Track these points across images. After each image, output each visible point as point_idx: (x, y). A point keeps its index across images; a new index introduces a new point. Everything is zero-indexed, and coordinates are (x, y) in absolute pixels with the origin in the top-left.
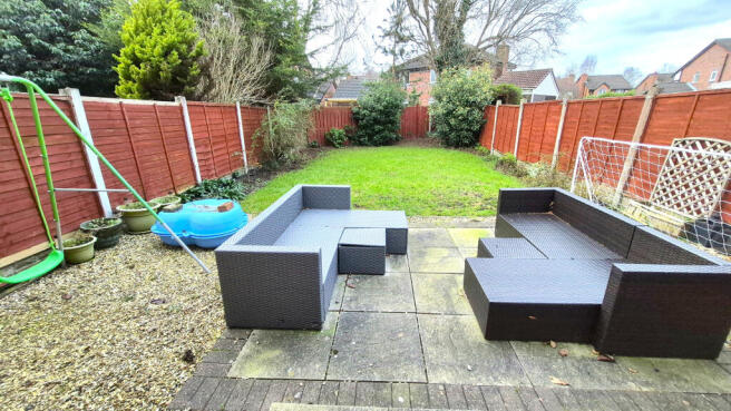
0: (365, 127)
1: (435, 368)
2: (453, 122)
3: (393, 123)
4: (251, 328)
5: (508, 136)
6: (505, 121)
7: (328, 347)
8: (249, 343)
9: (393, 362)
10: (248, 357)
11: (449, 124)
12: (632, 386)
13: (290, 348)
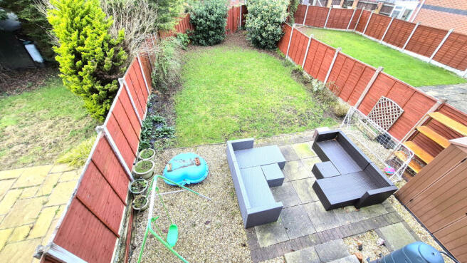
0: (201, 31)
1: (317, 226)
2: (264, 35)
3: (220, 28)
4: (253, 226)
5: (299, 53)
6: (297, 42)
7: (283, 228)
8: (257, 233)
9: (304, 228)
10: (261, 239)
11: (262, 36)
12: (364, 218)
13: (272, 231)
